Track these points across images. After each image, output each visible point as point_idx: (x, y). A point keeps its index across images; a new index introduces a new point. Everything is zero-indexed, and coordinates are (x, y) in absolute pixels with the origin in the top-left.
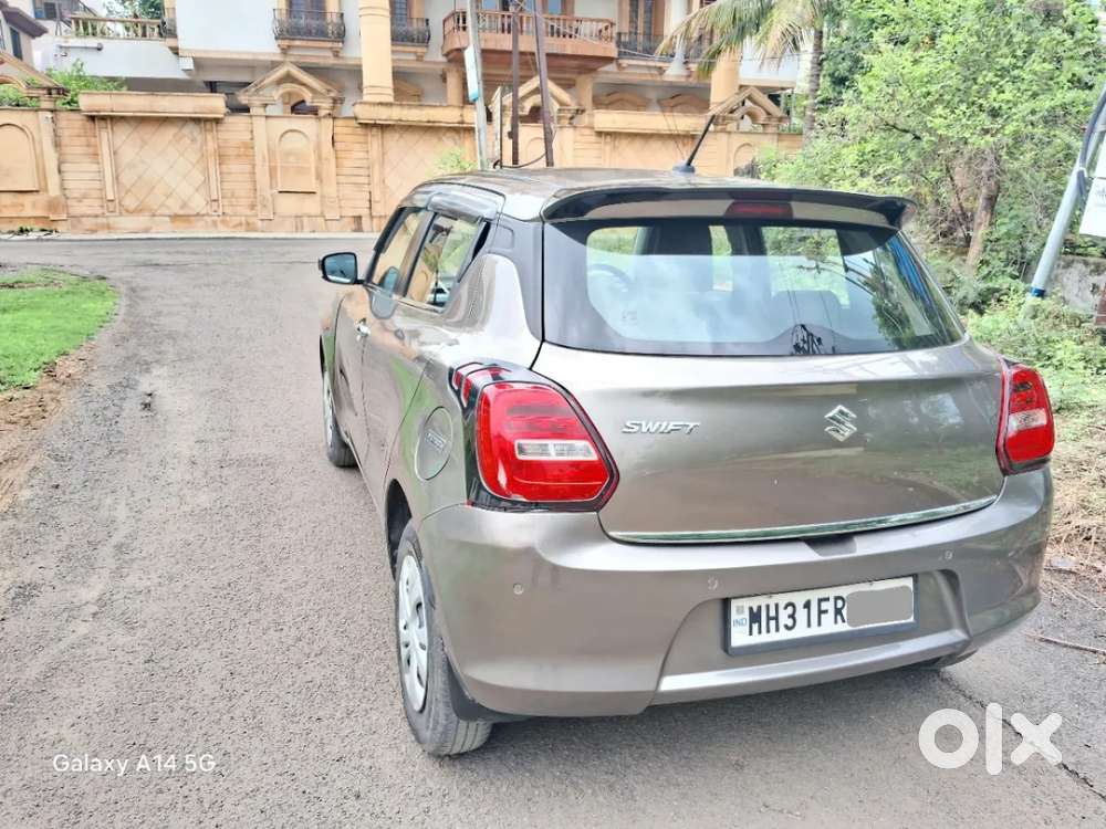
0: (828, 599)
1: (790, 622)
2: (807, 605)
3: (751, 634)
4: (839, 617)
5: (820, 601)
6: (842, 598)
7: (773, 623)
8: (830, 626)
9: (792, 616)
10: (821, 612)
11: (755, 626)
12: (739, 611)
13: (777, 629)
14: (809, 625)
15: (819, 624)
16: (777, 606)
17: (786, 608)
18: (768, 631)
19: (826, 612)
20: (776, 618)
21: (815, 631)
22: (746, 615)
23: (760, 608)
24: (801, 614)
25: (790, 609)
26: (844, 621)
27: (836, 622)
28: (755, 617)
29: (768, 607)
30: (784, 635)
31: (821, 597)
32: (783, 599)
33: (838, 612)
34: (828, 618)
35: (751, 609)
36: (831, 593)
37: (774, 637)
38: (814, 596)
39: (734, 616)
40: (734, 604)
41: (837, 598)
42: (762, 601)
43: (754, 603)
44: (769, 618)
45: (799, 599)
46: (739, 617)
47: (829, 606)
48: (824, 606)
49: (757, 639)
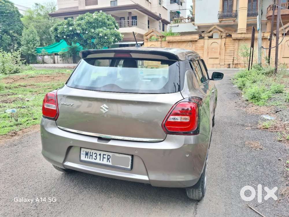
0: (105, 155)
1: (95, 158)
2: (100, 155)
3: (85, 158)
4: (108, 160)
5: (104, 155)
6: (109, 156)
7: (91, 157)
8: (105, 162)
9: (96, 156)
10: (103, 158)
11: (87, 156)
12: (83, 151)
13: (92, 159)
14: (100, 160)
15: (103, 161)
16: (92, 153)
17: (95, 154)
18: (90, 158)
19: (105, 158)
20: (92, 156)
21: (101, 162)
22: (85, 153)
23: (88, 152)
24: (98, 157)
25: (95, 155)
26: (109, 162)
27: (107, 161)
28: (87, 154)
29: (90, 152)
30: (93, 161)
31: (104, 154)
32: (94, 152)
33: (108, 159)
34: (105, 160)
35: (86, 152)
36: (107, 153)
37: (91, 160)
38: (102, 153)
39: (82, 152)
40: (82, 149)
41: (108, 155)
42: (89, 151)
43: (87, 150)
44: (90, 155)
45: (98, 153)
46: (83, 153)
47: (106, 157)
48: (105, 156)
49: (86, 159)
